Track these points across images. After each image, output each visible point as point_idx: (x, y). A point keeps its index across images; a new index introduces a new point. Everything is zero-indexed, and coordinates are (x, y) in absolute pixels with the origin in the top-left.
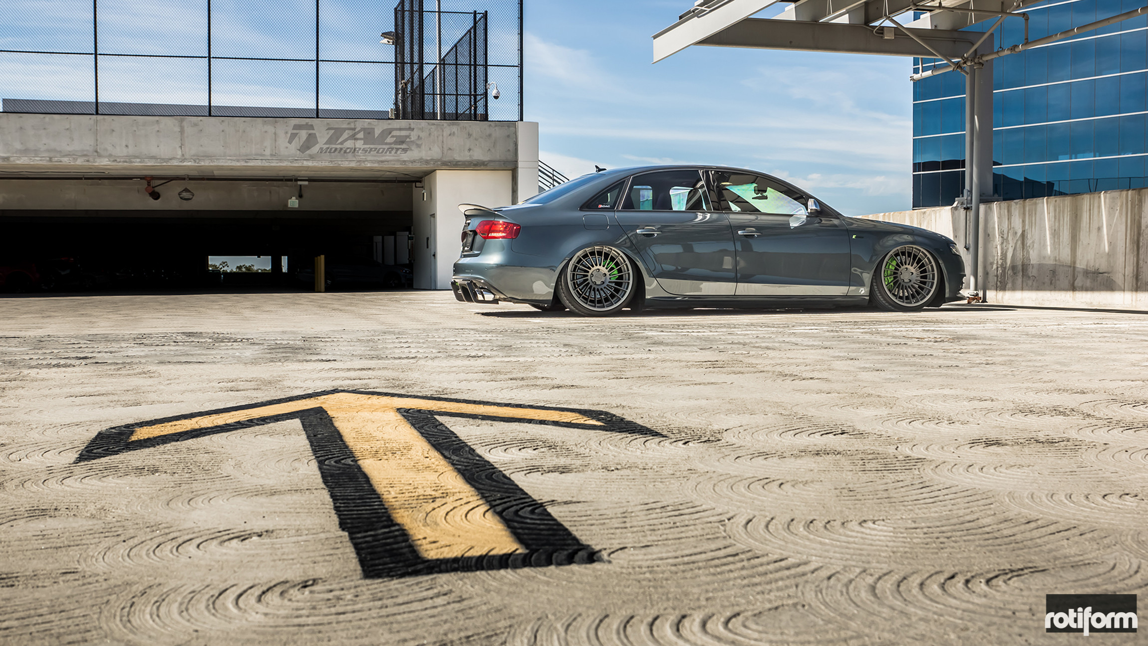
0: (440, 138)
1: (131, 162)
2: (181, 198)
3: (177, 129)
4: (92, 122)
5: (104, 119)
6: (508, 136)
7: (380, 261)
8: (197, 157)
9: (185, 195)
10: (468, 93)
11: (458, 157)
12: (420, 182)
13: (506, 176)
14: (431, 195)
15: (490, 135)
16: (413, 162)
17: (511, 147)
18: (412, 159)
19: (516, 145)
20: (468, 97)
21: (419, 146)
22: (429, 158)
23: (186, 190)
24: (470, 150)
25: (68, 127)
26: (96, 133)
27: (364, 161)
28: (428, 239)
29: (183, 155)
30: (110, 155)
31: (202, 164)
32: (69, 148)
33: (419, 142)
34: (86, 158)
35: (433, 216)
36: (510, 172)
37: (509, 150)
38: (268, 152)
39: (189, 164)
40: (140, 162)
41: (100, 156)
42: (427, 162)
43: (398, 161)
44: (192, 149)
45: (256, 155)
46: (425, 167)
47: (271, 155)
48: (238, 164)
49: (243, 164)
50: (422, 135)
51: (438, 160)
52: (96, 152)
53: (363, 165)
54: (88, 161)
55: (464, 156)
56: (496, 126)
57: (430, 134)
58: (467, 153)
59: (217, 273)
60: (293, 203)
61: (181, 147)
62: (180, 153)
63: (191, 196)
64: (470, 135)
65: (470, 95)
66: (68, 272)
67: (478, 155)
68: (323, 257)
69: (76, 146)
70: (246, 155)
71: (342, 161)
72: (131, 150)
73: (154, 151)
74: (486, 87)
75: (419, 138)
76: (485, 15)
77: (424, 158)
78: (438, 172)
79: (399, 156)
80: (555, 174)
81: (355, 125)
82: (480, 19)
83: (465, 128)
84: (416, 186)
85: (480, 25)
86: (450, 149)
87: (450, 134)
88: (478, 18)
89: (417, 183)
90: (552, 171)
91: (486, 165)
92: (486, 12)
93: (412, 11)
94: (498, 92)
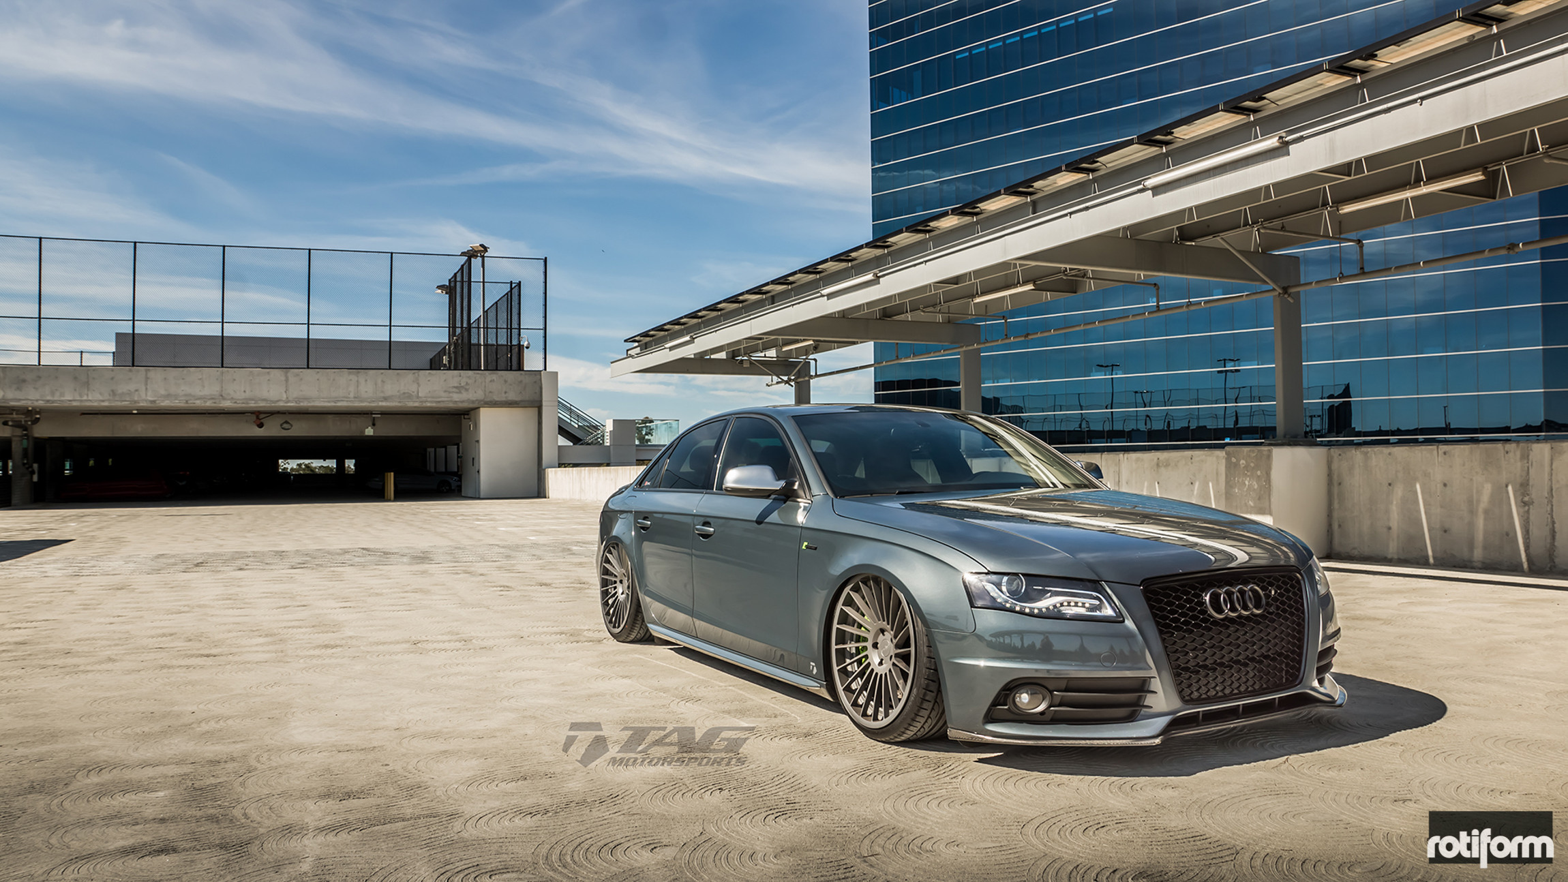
0: (483, 384)
1: (248, 403)
2: (283, 428)
3: (283, 378)
4: (219, 373)
5: (228, 371)
6: (535, 382)
7: (433, 470)
8: (298, 400)
9: (285, 426)
10: (506, 327)
11: (497, 398)
12: (468, 414)
13: (534, 411)
14: (476, 426)
15: (521, 382)
16: (463, 402)
17: (538, 390)
18: (462, 400)
19: (541, 388)
20: (505, 330)
21: (467, 390)
22: (474, 399)
23: (286, 422)
24: (506, 393)
25: (201, 377)
26: (222, 381)
27: (425, 402)
28: (473, 459)
29: (287, 398)
30: (232, 398)
31: (302, 404)
32: (201, 394)
33: (467, 387)
34: (214, 401)
35: (478, 441)
36: (537, 409)
37: (536, 393)
38: (352, 395)
39: (292, 404)
40: (255, 403)
41: (224, 399)
42: (473, 402)
43: (451, 401)
44: (295, 393)
45: (343, 397)
46: (471, 406)
47: (355, 397)
48: (329, 404)
49: (333, 404)
50: (469, 381)
51: (482, 401)
52: (222, 396)
53: (424, 405)
54: (215, 403)
55: (502, 398)
56: (526, 374)
57: (475, 381)
58: (503, 395)
59: (286, 475)
60: (369, 432)
61: (286, 392)
62: (285, 396)
63: (290, 427)
64: (506, 381)
65: (507, 328)
66: (184, 483)
67: (512, 396)
68: (392, 474)
69: (206, 391)
70: (336, 398)
71: (409, 402)
72: (248, 394)
73: (265, 394)
74: (519, 339)
75: (467, 384)
76: (519, 284)
77: (471, 399)
78: (481, 409)
79: (451, 397)
80: (572, 407)
81: (418, 375)
82: (515, 287)
83: (502, 376)
84: (464, 418)
85: (515, 291)
86: (490, 392)
87: (491, 381)
88: (513, 285)
89: (466, 416)
90: (569, 406)
91: (518, 404)
92: (520, 282)
93: (462, 281)
94: (529, 344)
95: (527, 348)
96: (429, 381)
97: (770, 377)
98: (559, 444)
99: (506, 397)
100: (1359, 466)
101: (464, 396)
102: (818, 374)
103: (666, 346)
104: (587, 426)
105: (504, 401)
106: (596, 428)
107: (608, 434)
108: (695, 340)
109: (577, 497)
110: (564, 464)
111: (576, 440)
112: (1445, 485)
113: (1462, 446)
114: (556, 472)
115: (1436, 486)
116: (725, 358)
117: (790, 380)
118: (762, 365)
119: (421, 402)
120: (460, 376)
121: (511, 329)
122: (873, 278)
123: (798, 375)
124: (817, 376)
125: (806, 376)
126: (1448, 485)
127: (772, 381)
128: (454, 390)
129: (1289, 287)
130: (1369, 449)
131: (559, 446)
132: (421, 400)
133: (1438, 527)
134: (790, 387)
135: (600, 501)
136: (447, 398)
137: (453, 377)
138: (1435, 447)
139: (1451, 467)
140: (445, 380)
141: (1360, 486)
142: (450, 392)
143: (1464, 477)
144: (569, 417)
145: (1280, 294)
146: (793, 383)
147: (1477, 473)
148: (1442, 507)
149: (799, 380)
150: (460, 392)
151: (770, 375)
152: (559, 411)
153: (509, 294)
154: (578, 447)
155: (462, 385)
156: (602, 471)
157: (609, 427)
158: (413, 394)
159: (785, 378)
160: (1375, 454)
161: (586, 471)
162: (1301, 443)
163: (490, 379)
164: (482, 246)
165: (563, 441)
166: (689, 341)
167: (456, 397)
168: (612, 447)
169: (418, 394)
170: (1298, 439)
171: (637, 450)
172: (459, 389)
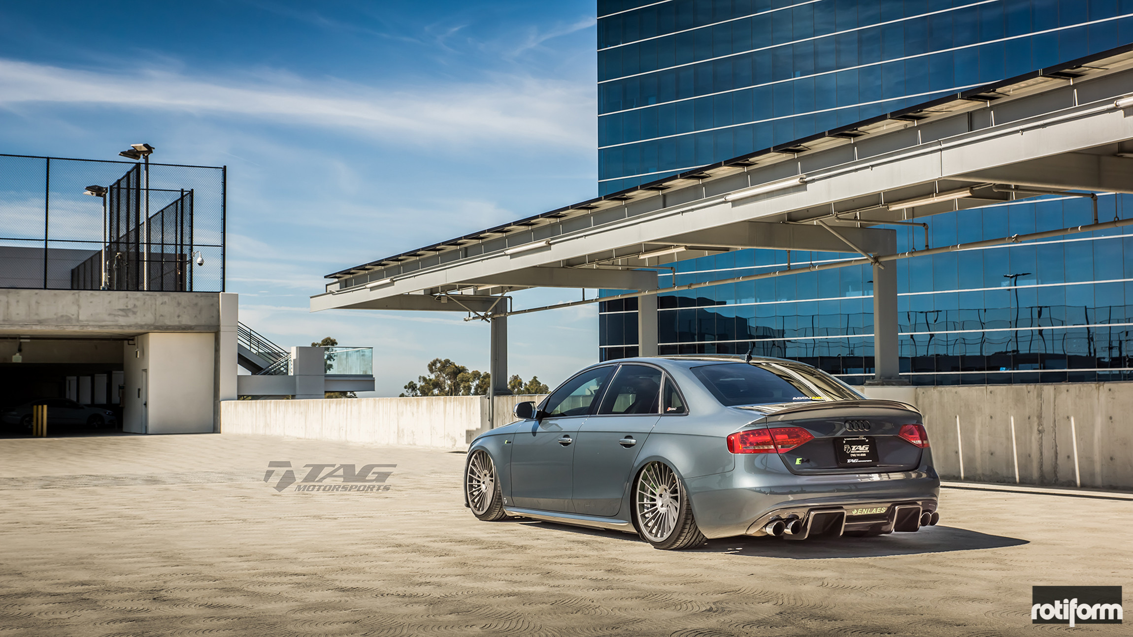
0: (154, 306)
6: (212, 305)
11: (168, 322)
12: (133, 340)
13: (210, 337)
14: (144, 353)
15: (196, 304)
16: (130, 326)
17: (214, 314)
18: (128, 324)
19: (219, 312)
21: (134, 313)
22: (143, 323)
24: (179, 316)
27: (87, 326)
28: (139, 390)
33: (135, 310)
35: (146, 370)
36: (213, 334)
37: (213, 317)
42: (142, 326)
46: (140, 330)
50: (138, 303)
51: (151, 325)
53: (85, 329)
55: (175, 322)
56: (201, 296)
57: (144, 303)
58: (176, 319)
60: (16, 358)
64: (179, 304)
67: (186, 320)
68: (45, 406)
71: (67, 326)
74: (191, 254)
75: (135, 306)
76: (191, 192)
77: (139, 323)
78: (150, 334)
79: (117, 321)
80: (252, 332)
81: (79, 296)
82: (186, 195)
83: (175, 298)
84: (129, 344)
85: (187, 200)
86: (162, 316)
87: (162, 304)
88: (185, 193)
89: (131, 342)
90: (249, 331)
91: (193, 329)
92: (192, 190)
93: (128, 189)
94: (203, 260)
95: (200, 264)
96: (91, 302)
97: (468, 312)
98: (238, 374)
99: (179, 321)
100: (936, 402)
101: (132, 320)
102: (513, 311)
103: (367, 286)
104: (268, 353)
105: (177, 326)
106: (278, 355)
107: (292, 363)
108: (395, 283)
109: (261, 431)
110: (244, 396)
111: (255, 369)
112: (991, 417)
113: (1002, 387)
114: (236, 406)
115: (986, 418)
116: (423, 294)
117: (487, 315)
118: (459, 300)
119: (81, 326)
120: (127, 298)
121: (182, 245)
122: (545, 245)
123: (495, 311)
124: (512, 313)
125: (502, 312)
126: (993, 417)
127: (470, 316)
128: (121, 313)
129: (879, 257)
130: (943, 389)
131: (238, 376)
132: (82, 324)
133: (987, 451)
134: (486, 322)
135: (287, 436)
136: (112, 321)
137: (119, 298)
138: (985, 387)
139: (995, 403)
140: (110, 302)
141: (936, 419)
142: (115, 315)
143: (1003, 412)
144: (249, 343)
145: (872, 262)
146: (489, 319)
147: (1011, 408)
148: (989, 435)
149: (495, 316)
150: (127, 316)
151: (468, 311)
152: (239, 337)
153: (179, 202)
154: (259, 377)
155: (129, 307)
156: (290, 403)
157: (294, 356)
158: (72, 317)
159: (482, 314)
160: (946, 392)
161: (272, 404)
162: (894, 383)
163: (161, 302)
164: (146, 145)
165: (242, 371)
166: (390, 283)
167: (122, 321)
168: (297, 378)
169: (78, 316)
170: (891, 380)
171: (325, 380)
172: (126, 311)
